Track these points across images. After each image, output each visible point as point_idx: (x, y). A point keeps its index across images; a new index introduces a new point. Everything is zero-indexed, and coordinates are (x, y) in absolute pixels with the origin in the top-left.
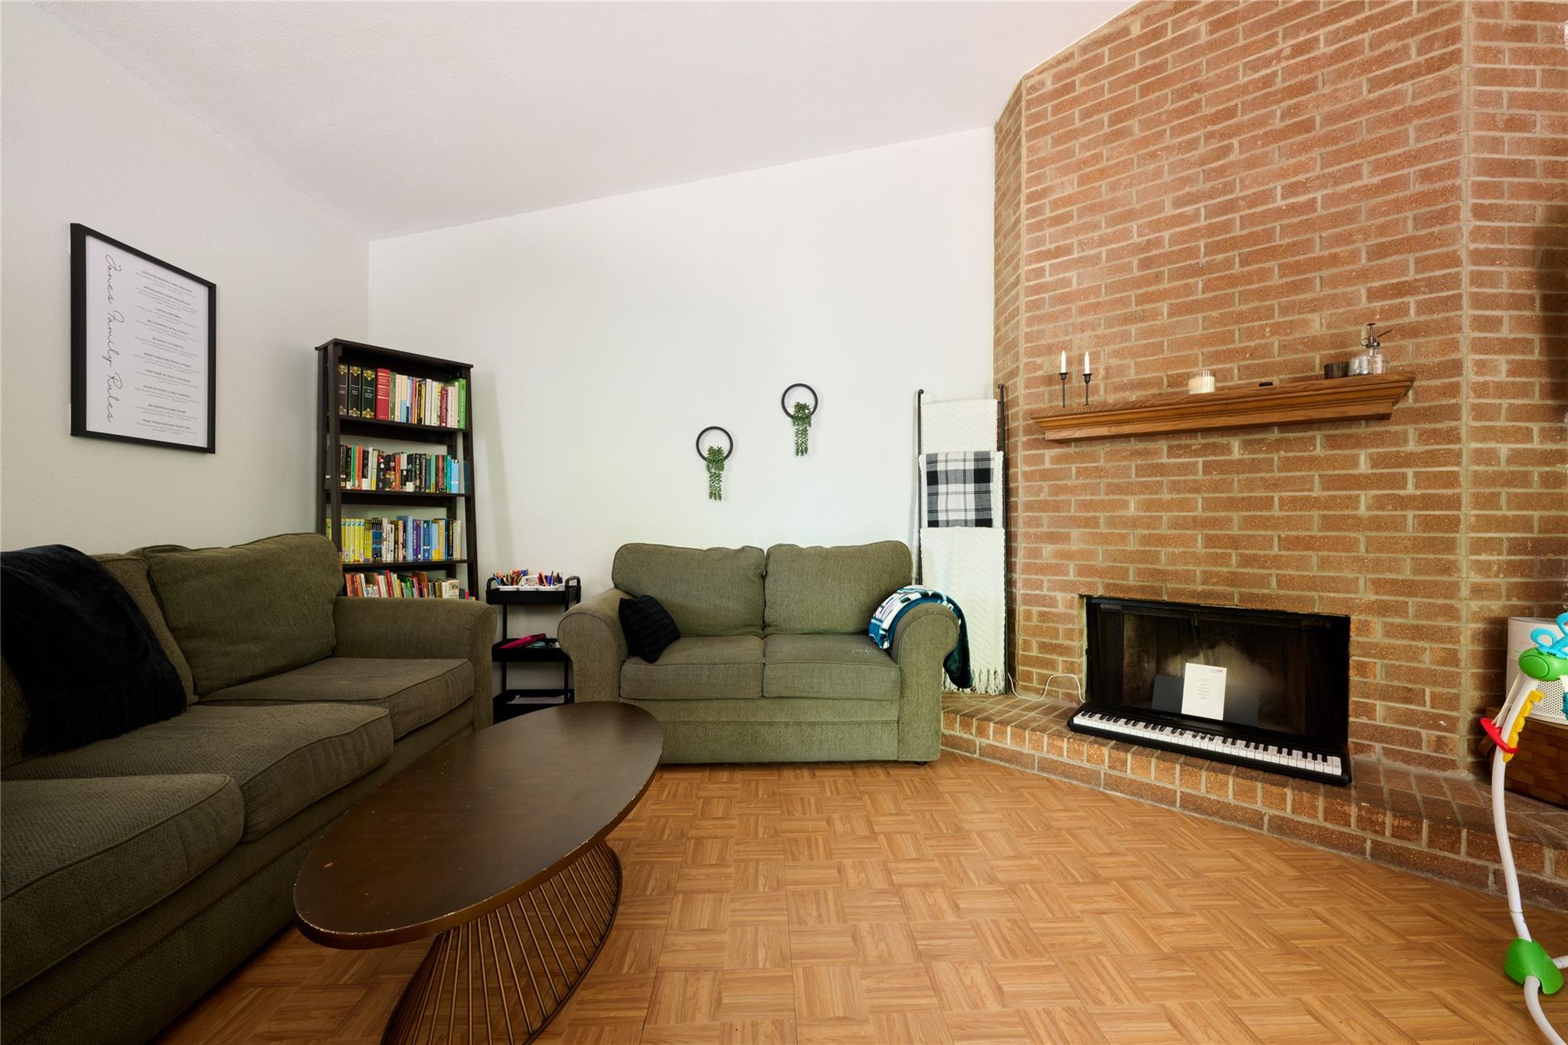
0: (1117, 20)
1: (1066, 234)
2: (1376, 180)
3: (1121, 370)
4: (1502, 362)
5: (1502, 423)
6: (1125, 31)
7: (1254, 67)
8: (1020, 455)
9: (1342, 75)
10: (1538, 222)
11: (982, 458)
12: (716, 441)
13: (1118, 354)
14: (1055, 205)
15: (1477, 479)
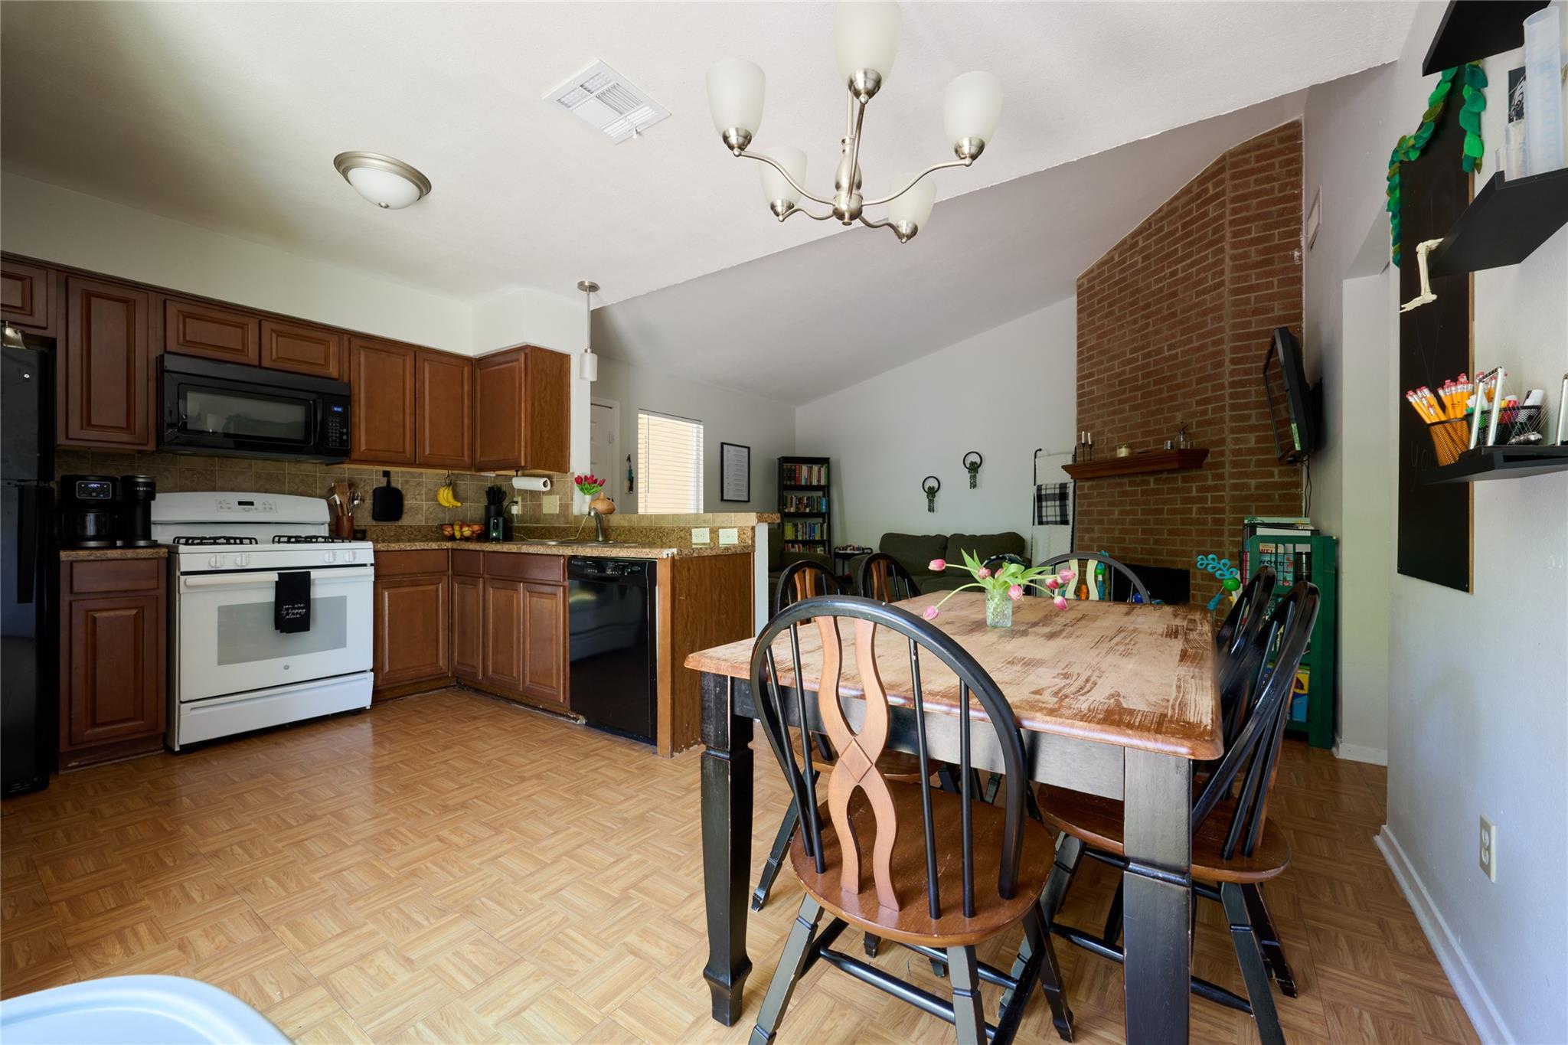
0: (1109, 253)
2: (1198, 344)
5: (1252, 469)
6: (1112, 258)
7: (1157, 282)
11: (1063, 486)
12: (932, 483)
15: (1234, 498)
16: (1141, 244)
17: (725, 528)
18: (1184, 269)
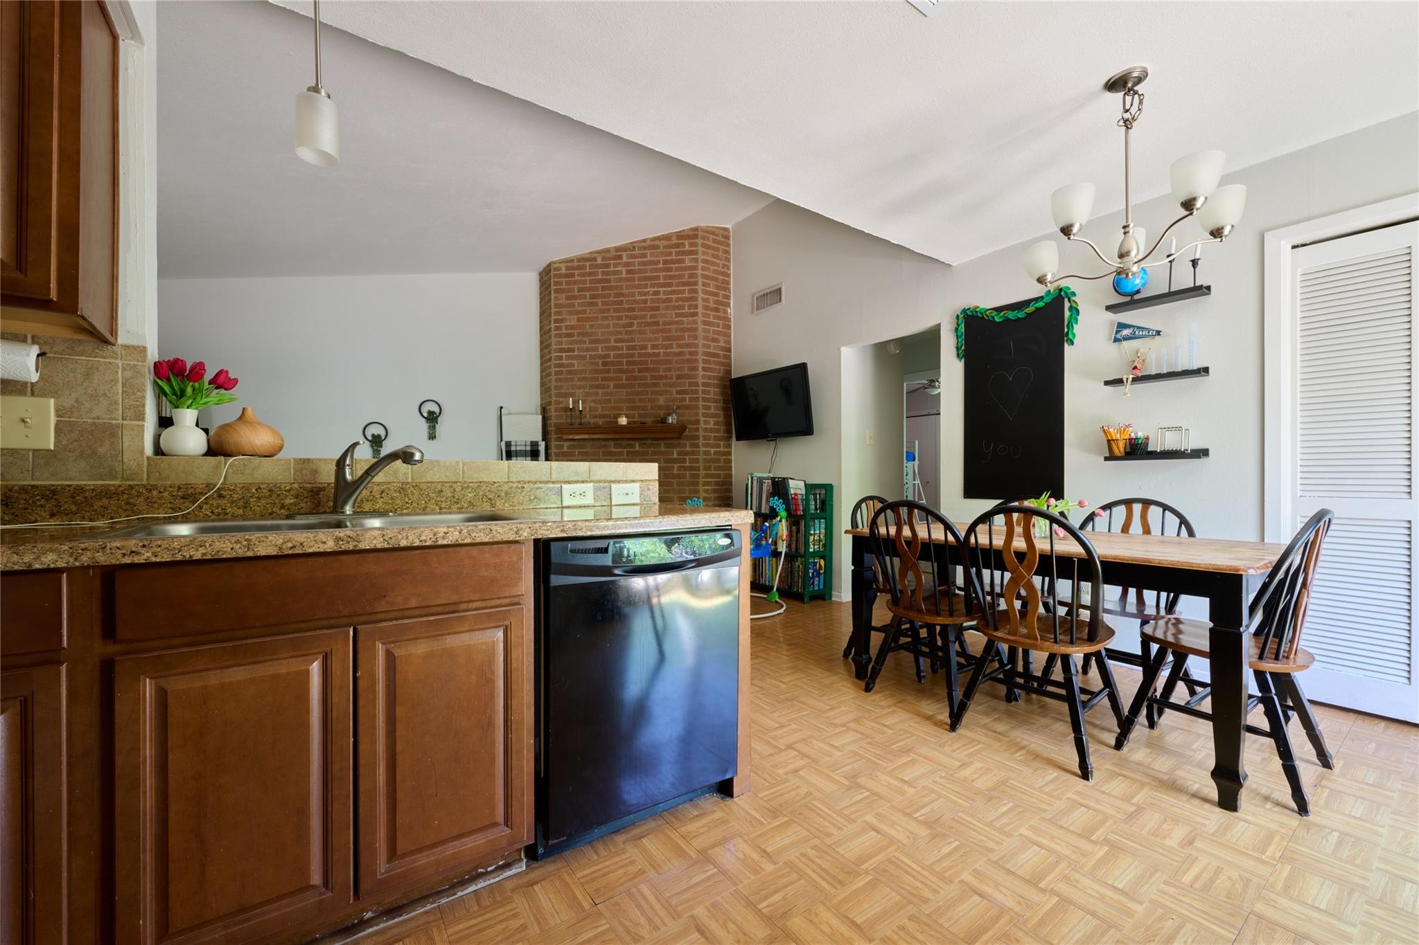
0: (591, 253)
1: (572, 343)
2: (677, 350)
3: (596, 409)
4: (712, 421)
5: (712, 441)
6: (595, 259)
7: (642, 294)
8: (553, 444)
9: (667, 308)
10: (721, 374)
11: (534, 444)
12: (378, 430)
13: (594, 401)
14: (567, 327)
15: (705, 461)
16: (625, 259)
17: (619, 482)
18: (665, 293)
